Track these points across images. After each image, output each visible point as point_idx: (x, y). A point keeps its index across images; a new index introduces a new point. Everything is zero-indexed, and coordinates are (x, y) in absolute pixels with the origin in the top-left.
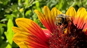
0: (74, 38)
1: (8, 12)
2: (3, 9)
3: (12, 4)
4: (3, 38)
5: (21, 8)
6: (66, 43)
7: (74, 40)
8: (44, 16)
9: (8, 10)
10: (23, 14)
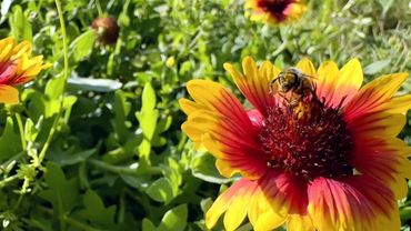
0: (320, 129)
1: (139, 65)
2: (127, 59)
3: (144, 46)
4: (129, 124)
5: (169, 56)
6: (303, 139)
7: (321, 132)
8: (245, 77)
9: (139, 61)
10: (175, 70)
